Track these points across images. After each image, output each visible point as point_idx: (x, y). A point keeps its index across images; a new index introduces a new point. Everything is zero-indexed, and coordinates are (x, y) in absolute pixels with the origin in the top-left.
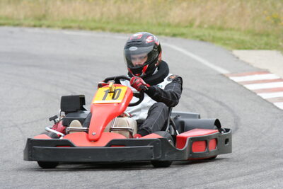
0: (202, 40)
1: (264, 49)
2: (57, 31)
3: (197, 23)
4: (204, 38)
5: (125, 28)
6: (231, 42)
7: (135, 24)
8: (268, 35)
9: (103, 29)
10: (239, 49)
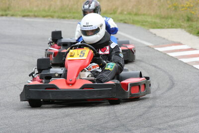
0: (125, 23)
1: (171, 28)
2: (19, 19)
3: (119, 11)
4: (126, 21)
5: (68, 16)
6: (147, 24)
7: (74, 13)
8: (171, 18)
9: (52, 17)
10: (154, 28)
